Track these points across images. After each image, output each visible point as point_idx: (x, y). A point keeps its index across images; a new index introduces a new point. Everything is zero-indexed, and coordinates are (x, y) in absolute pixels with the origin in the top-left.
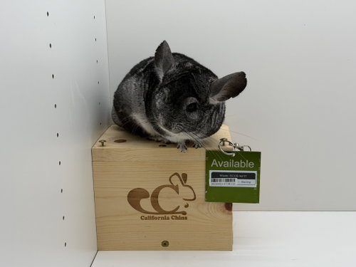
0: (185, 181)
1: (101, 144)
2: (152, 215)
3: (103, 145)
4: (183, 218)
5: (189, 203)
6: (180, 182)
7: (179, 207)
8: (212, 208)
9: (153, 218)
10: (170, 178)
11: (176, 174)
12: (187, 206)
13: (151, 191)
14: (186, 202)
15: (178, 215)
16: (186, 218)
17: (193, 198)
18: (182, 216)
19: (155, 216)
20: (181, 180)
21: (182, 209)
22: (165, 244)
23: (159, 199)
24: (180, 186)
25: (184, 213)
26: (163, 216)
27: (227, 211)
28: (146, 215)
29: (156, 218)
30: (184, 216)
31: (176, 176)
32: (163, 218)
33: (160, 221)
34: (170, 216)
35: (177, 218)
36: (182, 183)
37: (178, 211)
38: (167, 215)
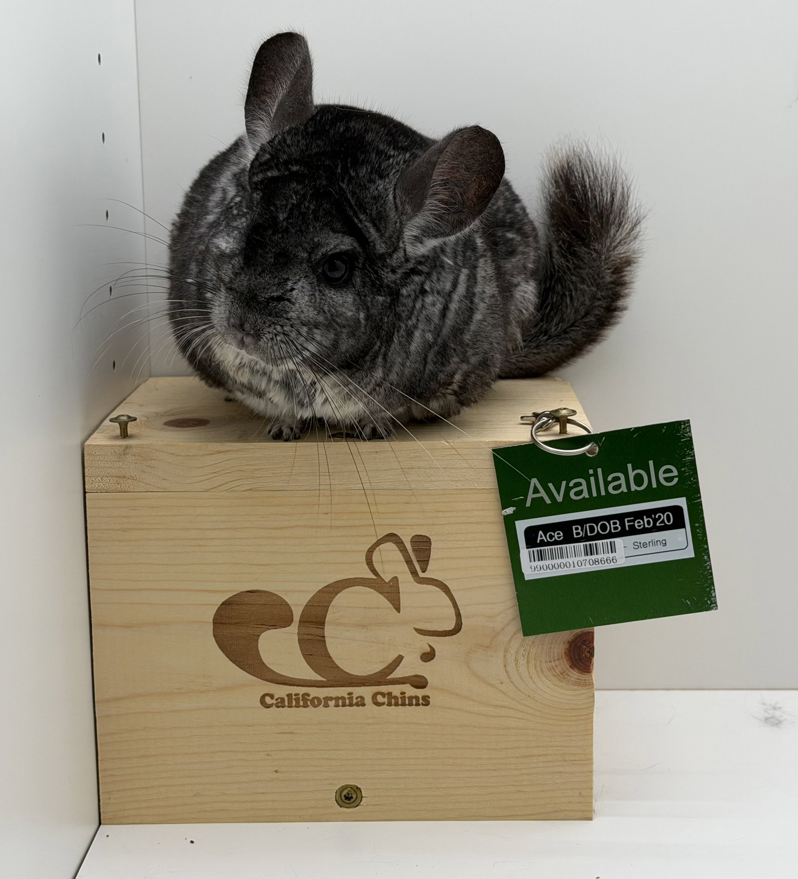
0: (424, 562)
1: (116, 428)
2: (301, 690)
3: (124, 434)
4: (414, 702)
5: (438, 643)
6: (405, 567)
7: (400, 659)
8: (522, 661)
9: (305, 701)
10: (370, 552)
11: (392, 537)
12: (428, 656)
13: (298, 603)
14: (424, 643)
15: (396, 690)
16: (426, 701)
17: (451, 626)
18: (410, 691)
19: (314, 692)
20: (409, 562)
21: (411, 667)
22: (348, 798)
23: (328, 631)
24: (407, 584)
25: (420, 682)
26: (342, 692)
27: (575, 674)
28: (282, 691)
29: (316, 702)
30: (420, 693)
31: (390, 546)
32: (341, 702)
33: (333, 713)
34: (367, 692)
35: (393, 701)
36: (414, 573)
37: (398, 673)
38: (358, 691)
